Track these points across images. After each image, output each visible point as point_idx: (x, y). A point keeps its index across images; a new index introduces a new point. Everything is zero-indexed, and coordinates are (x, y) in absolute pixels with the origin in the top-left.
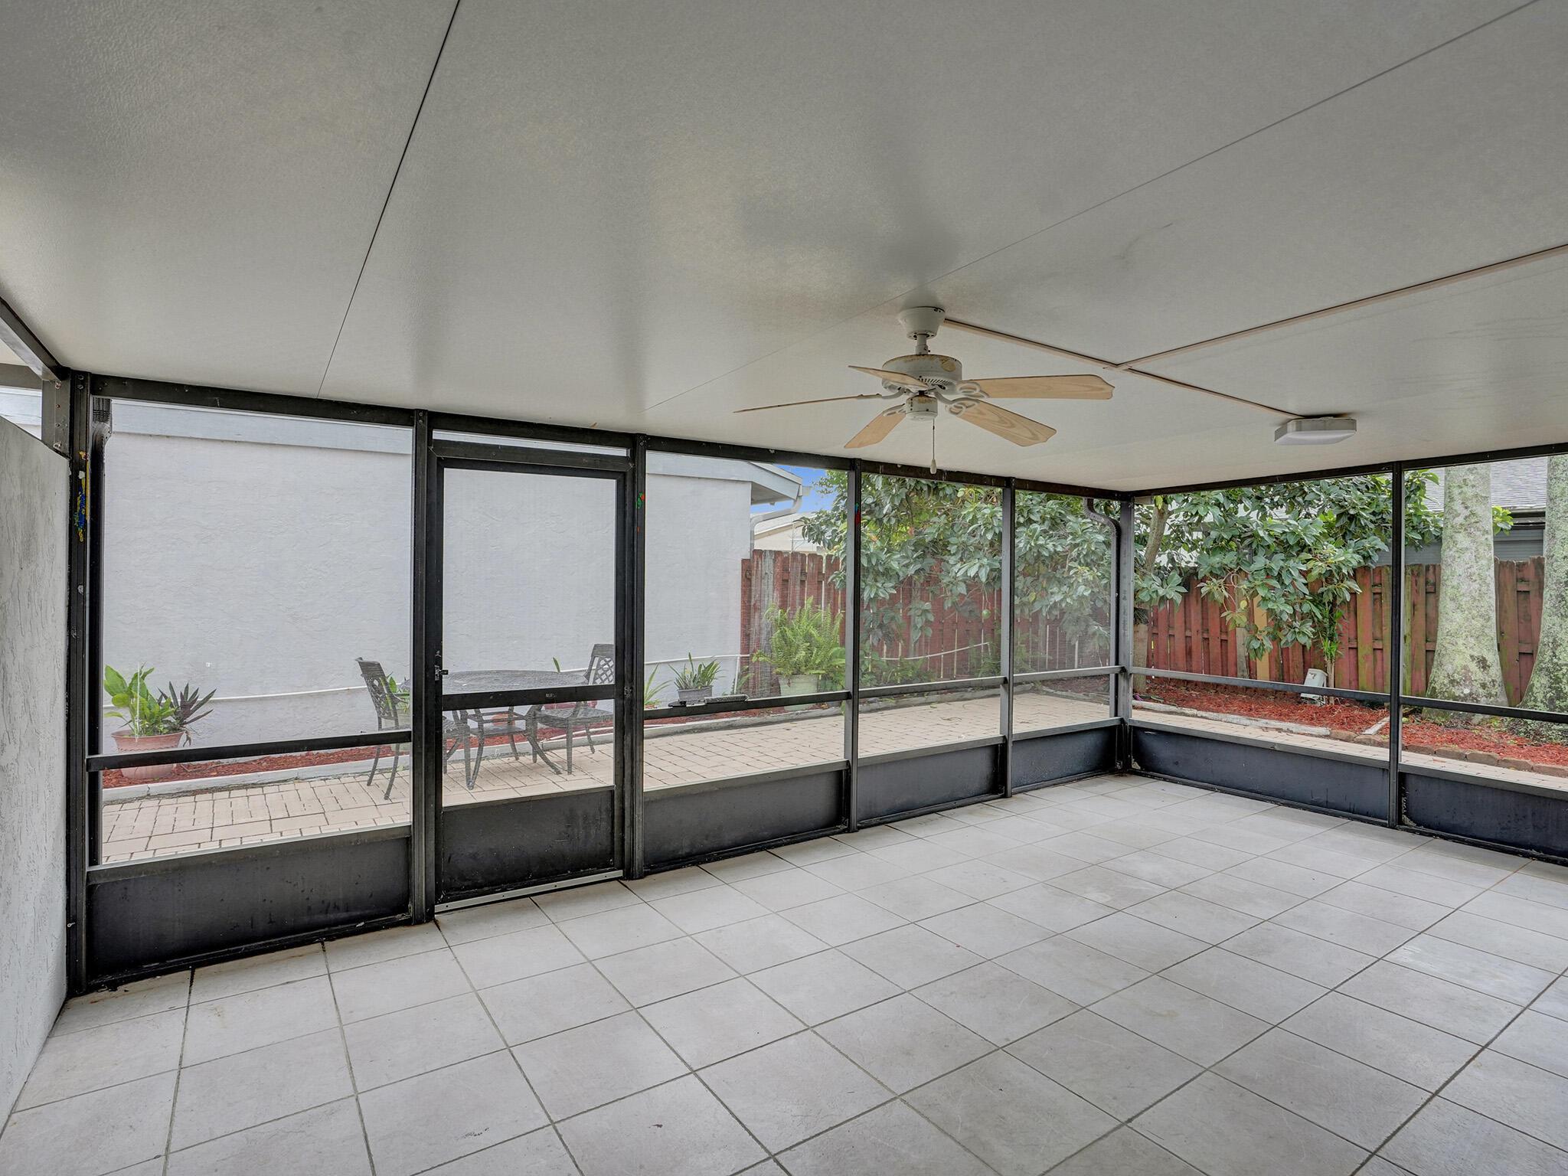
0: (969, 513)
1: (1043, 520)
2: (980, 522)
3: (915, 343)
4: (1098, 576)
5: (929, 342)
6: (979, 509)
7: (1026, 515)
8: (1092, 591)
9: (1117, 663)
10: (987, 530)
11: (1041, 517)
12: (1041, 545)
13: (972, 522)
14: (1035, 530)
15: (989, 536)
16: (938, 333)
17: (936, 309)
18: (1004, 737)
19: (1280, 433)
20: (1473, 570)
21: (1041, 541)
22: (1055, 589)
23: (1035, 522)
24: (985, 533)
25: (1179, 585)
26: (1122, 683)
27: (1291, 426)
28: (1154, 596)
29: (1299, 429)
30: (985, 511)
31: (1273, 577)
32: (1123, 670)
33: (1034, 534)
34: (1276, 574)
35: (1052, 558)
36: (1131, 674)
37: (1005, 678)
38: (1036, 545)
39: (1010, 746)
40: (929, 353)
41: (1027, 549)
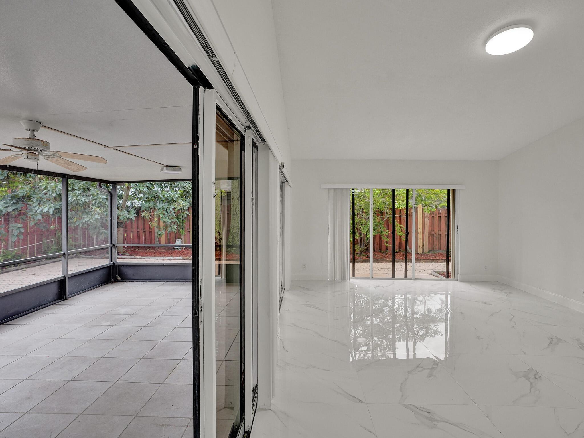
0: (43, 185)
1: (80, 189)
2: (49, 189)
3: (29, 133)
4: (103, 211)
5: (35, 133)
6: (48, 184)
7: (72, 187)
8: (101, 217)
9: (111, 243)
10: (53, 192)
11: (79, 188)
12: (79, 199)
13: (45, 189)
14: (76, 193)
15: (54, 195)
16: (40, 130)
17: (39, 123)
18: (64, 276)
19: (162, 170)
21: (79, 198)
22: (85, 216)
23: (76, 190)
24: (52, 194)
25: (135, 213)
26: (113, 250)
27: (165, 168)
28: (125, 218)
29: (167, 170)
30: (52, 184)
31: (164, 211)
32: (114, 245)
33: (75, 195)
34: (165, 209)
35: (84, 204)
36: (116, 246)
37: (64, 253)
38: (77, 199)
39: (67, 279)
40: (35, 138)
41: (73, 201)
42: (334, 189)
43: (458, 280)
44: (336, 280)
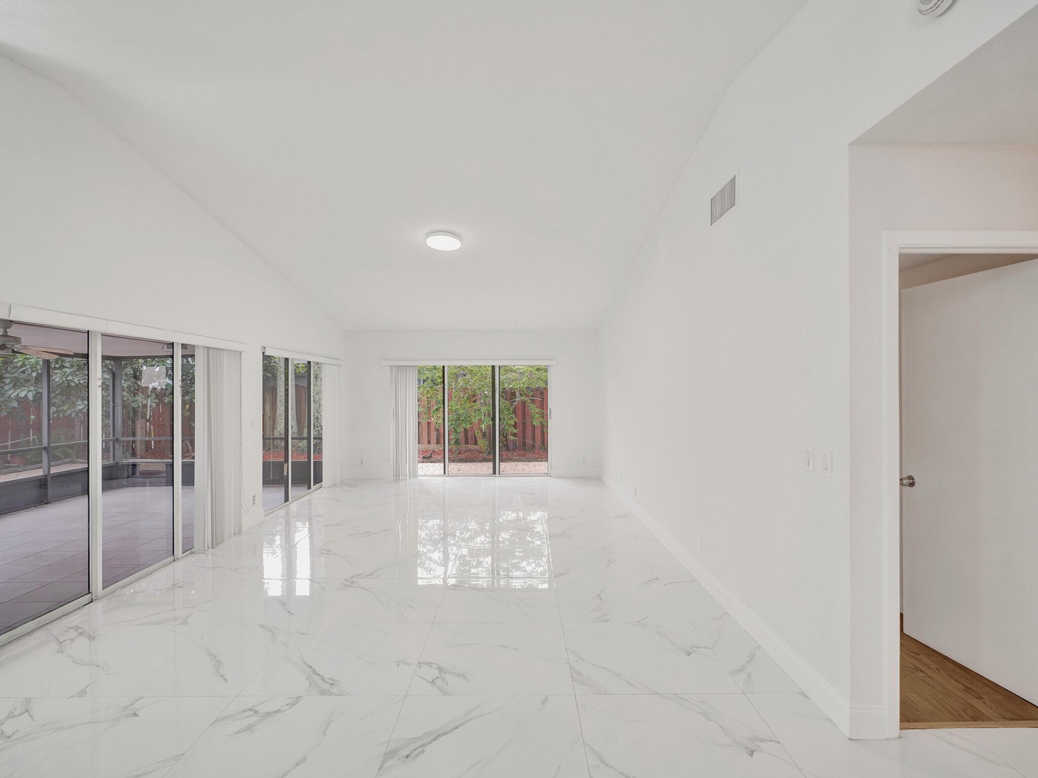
0: (19, 361)
1: (72, 366)
2: (28, 366)
3: (2, 330)
5: (8, 330)
7: (60, 364)
9: (114, 436)
10: (33, 371)
11: (70, 365)
12: (71, 380)
13: (22, 366)
14: (66, 372)
15: (34, 374)
16: (12, 327)
17: (10, 321)
18: (46, 475)
21: (70, 378)
22: (80, 402)
23: (67, 367)
24: (31, 373)
25: (155, 398)
26: (117, 446)
28: (141, 404)
32: (117, 439)
33: (65, 374)
35: (77, 386)
36: (120, 441)
37: (46, 447)
38: (66, 380)
39: (49, 479)
40: (8, 334)
41: (61, 382)
42: (398, 366)
43: (551, 476)
44: (400, 477)
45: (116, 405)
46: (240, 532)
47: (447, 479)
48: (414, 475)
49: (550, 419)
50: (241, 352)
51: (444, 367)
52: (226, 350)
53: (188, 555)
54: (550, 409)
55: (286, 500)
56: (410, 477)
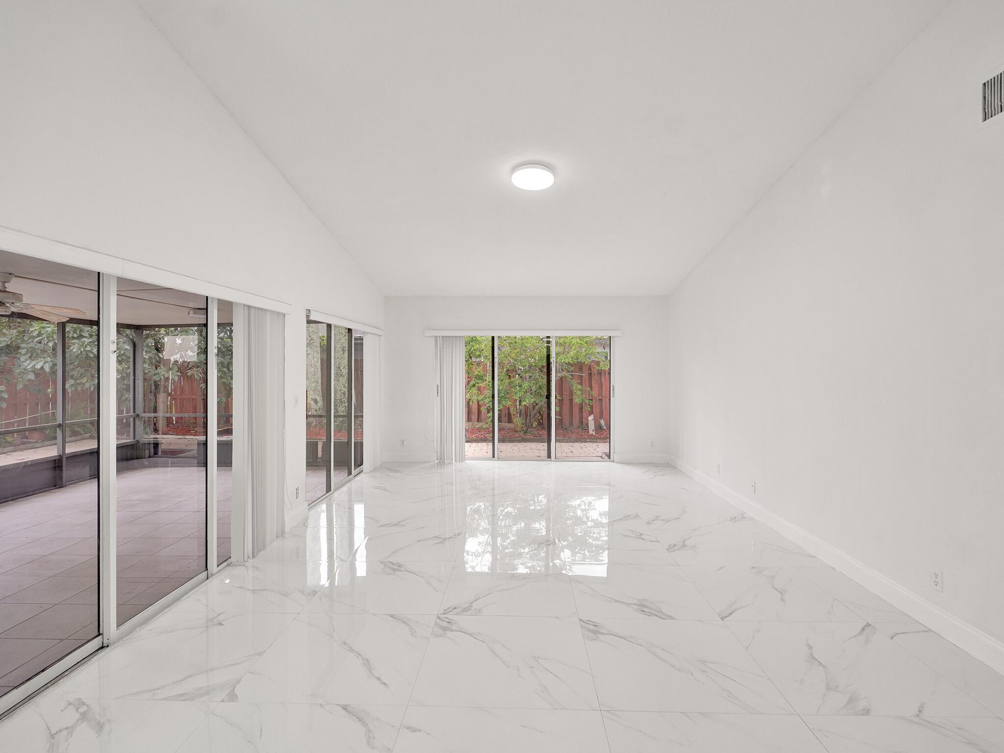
0: (35, 330)
2: (44, 336)
3: (1, 284)
4: (126, 368)
6: (44, 328)
7: (78, 333)
8: (122, 376)
9: (134, 412)
10: (49, 341)
11: (89, 334)
12: (89, 351)
13: (39, 334)
14: (85, 341)
15: (51, 344)
16: (11, 281)
17: (10, 274)
18: (60, 455)
19: (189, 314)
20: (312, 362)
21: (88, 348)
23: (85, 337)
24: (47, 343)
25: (178, 371)
26: (137, 422)
27: (191, 312)
28: (162, 377)
30: (48, 329)
31: (225, 367)
32: (138, 415)
33: (83, 344)
34: (226, 365)
36: (142, 417)
37: (60, 424)
38: (85, 350)
39: (64, 460)
40: (7, 290)
41: (79, 352)
42: (443, 337)
43: (614, 462)
44: (446, 461)
45: (136, 378)
46: (283, 533)
47: (496, 463)
48: (462, 458)
49: (613, 397)
50: (284, 314)
51: (493, 338)
52: (268, 310)
53: (224, 568)
54: (613, 386)
55: (329, 489)
56: (456, 461)
